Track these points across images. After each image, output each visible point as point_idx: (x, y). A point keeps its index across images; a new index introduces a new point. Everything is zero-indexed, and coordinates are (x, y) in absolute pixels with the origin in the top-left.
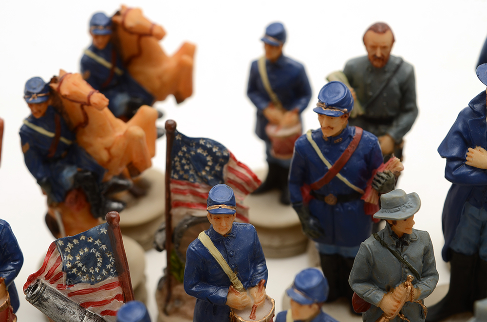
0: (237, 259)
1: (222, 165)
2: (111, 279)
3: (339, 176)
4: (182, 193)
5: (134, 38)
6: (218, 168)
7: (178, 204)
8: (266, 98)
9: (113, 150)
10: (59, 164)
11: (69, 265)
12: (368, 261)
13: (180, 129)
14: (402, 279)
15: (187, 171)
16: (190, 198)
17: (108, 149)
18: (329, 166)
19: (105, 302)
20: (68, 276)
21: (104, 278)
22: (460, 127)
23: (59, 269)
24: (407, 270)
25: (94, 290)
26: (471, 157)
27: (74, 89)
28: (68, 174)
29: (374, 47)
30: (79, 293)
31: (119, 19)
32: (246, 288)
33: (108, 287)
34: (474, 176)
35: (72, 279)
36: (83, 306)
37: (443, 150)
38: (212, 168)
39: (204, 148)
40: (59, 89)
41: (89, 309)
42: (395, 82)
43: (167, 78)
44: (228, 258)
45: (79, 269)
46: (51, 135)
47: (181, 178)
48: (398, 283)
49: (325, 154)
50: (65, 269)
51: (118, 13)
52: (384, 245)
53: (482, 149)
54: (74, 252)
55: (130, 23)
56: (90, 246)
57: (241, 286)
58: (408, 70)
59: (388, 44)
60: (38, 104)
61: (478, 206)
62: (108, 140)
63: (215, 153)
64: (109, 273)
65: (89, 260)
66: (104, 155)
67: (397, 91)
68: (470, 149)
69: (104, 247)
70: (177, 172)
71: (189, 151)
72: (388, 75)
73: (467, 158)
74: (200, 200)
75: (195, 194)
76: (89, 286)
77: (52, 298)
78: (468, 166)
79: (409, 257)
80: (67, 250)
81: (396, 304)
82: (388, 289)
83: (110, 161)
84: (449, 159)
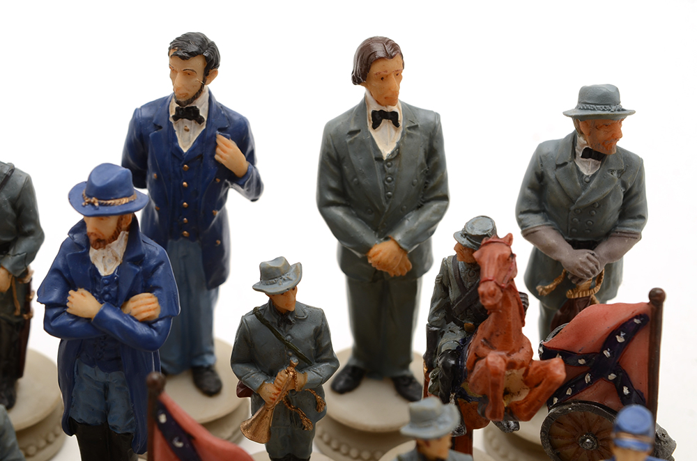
22: (60, 262)
26: (73, 302)
34: (76, 328)
42: (3, 197)
78: (69, 315)
84: (47, 306)
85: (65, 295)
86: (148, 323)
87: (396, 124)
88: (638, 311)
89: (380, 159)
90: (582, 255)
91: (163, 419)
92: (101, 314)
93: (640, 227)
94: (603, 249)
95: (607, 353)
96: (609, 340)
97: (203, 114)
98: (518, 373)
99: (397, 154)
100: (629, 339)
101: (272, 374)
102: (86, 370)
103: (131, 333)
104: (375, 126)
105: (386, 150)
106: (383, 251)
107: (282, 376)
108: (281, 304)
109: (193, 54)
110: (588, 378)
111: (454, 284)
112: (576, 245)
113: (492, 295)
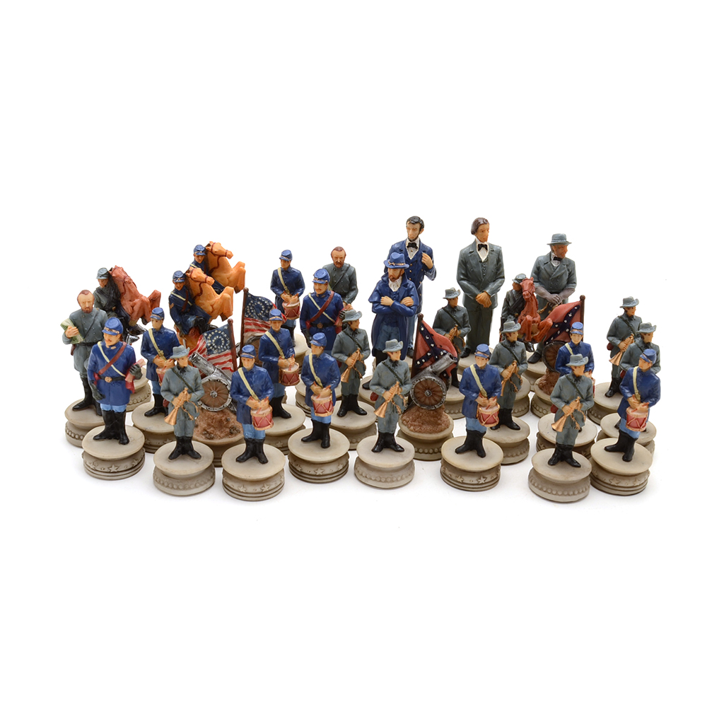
0: (282, 343)
1: (269, 310)
2: (228, 351)
3: (324, 313)
4: (250, 324)
5: (217, 257)
6: (267, 312)
7: (248, 330)
9: (215, 306)
10: (186, 315)
11: (209, 345)
12: (340, 342)
13: (250, 292)
14: (355, 350)
15: (252, 313)
16: (253, 327)
17: (212, 306)
18: (319, 309)
19: (225, 362)
20: (208, 351)
21: (225, 350)
22: (378, 288)
23: (205, 347)
24: (357, 346)
25: (220, 356)
26: (383, 301)
27: (199, 275)
28: (191, 320)
29: (337, 258)
30: (213, 358)
31: (210, 248)
32: (285, 358)
33: (226, 355)
34: (384, 309)
35: (210, 352)
36: (214, 365)
37: (371, 300)
38: (264, 311)
39: (261, 301)
40: (191, 275)
41: (217, 366)
42: (347, 275)
43: (231, 278)
44: (279, 342)
45: (213, 347)
46: (184, 300)
47: (249, 316)
48: (354, 352)
49: (317, 303)
50: (207, 347)
51: (209, 245)
52: (347, 334)
53: (387, 297)
54: (212, 338)
55: (215, 249)
56: (220, 335)
57: (284, 357)
58: (353, 270)
59: (343, 256)
60: (180, 283)
61: (387, 325)
62: (212, 301)
63: (266, 304)
64: (227, 349)
65: (218, 342)
66: (211, 309)
68: (382, 297)
69: (225, 335)
70: (247, 314)
71: (254, 303)
72: (343, 272)
73: (381, 302)
74: (258, 328)
75: (256, 325)
76: (218, 355)
77: (202, 360)
78: (382, 305)
79: (358, 340)
80: (209, 338)
82: (349, 355)
83: (213, 312)
84: (374, 303)
85: (380, 298)
86: (409, 307)
87: (487, 249)
88: (576, 304)
89: (481, 262)
90: (555, 295)
91: (422, 329)
92: (394, 304)
93: (575, 286)
94: (562, 294)
95: (566, 321)
96: (566, 316)
97: (418, 246)
98: (536, 325)
99: (487, 260)
100: (573, 315)
101: (448, 331)
102: (385, 327)
103: (404, 310)
104: (479, 250)
105: (483, 259)
106: (482, 296)
107: (452, 330)
108: (452, 304)
109: (416, 223)
110: (559, 332)
111: (511, 299)
112: (551, 293)
113: (528, 295)
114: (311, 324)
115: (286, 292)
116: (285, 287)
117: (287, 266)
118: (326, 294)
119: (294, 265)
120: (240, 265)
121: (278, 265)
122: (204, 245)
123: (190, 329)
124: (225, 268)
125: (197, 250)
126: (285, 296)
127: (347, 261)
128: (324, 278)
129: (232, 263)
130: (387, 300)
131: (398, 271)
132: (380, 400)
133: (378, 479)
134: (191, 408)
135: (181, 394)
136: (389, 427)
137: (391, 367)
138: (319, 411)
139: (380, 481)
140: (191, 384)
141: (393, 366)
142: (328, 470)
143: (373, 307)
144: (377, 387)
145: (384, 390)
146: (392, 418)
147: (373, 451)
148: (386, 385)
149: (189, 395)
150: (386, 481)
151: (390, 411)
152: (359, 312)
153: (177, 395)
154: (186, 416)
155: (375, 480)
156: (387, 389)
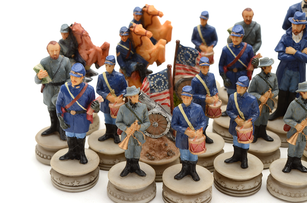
0: (209, 84)
1: (195, 58)
2: (167, 90)
3: (239, 60)
4: (180, 69)
5: (150, 17)
6: (194, 59)
7: (178, 74)
8: (200, 41)
9: (152, 54)
10: (129, 62)
11: (152, 85)
12: (255, 83)
13: (181, 43)
14: (267, 90)
15: (182, 60)
16: (182, 71)
17: (150, 54)
18: (235, 57)
19: (164, 99)
20: (151, 90)
21: (164, 90)
22: (283, 40)
23: (148, 87)
24: (269, 86)
25: (160, 95)
26: (287, 50)
27: (140, 30)
28: (133, 65)
29: (247, 17)
30: (155, 96)
31: (146, 9)
32: (211, 96)
33: (165, 93)
34: (289, 57)
35: (152, 91)
36: (156, 101)
37: (277, 49)
38: (192, 59)
39: (189, 51)
40: (134, 30)
41: (158, 102)
42: (254, 30)
43: (162, 33)
44: (206, 83)
45: (155, 87)
46: (128, 49)
47: (180, 63)
48: (266, 91)
49: (234, 52)
50: (151, 87)
51: (145, 7)
52: (261, 77)
53: (291, 47)
54: (154, 80)
55: (150, 10)
56: (160, 77)
57: (210, 95)
58: (258, 26)
59: (252, 15)
60: (126, 36)
61: (290, 69)
62: (150, 51)
63: (193, 53)
64: (166, 88)
65: (159, 83)
66: (149, 57)
67: (254, 34)
68: (287, 48)
69: (165, 78)
70: (178, 60)
71: (184, 52)
72: (251, 28)
73: (286, 51)
74: (187, 72)
75: (185, 69)
76: (158, 93)
77: (146, 97)
78: (286, 54)
79: (270, 82)
80: (152, 79)
81: (266, 98)
82: (262, 94)
83: (150, 59)
84: (279, 52)
85: (284, 48)
102: (288, 72)
114: (228, 69)
115: (203, 44)
116: (203, 40)
117: (205, 23)
118: (241, 45)
119: (210, 23)
120: (168, 23)
121: (198, 23)
122: (141, 7)
123: (132, 73)
124: (157, 24)
125: (135, 11)
126: (203, 47)
127: (254, 20)
128: (240, 33)
129: (162, 21)
130: (291, 50)
131: (301, 27)
132: (293, 130)
133: (289, 195)
134: (140, 136)
135: (133, 125)
136: (297, 152)
137: (303, 104)
138: (242, 139)
139: (290, 196)
140: (141, 116)
141: (304, 103)
142: (247, 186)
143: (279, 56)
144: (290, 120)
145: (296, 123)
146: (301, 145)
147: (284, 171)
148: (298, 118)
149: (139, 126)
150: (295, 197)
151: (300, 140)
152: (272, 59)
153: (129, 125)
154: (136, 142)
155: (286, 195)
156: (299, 122)
